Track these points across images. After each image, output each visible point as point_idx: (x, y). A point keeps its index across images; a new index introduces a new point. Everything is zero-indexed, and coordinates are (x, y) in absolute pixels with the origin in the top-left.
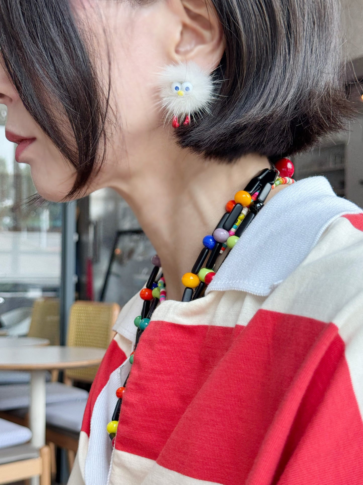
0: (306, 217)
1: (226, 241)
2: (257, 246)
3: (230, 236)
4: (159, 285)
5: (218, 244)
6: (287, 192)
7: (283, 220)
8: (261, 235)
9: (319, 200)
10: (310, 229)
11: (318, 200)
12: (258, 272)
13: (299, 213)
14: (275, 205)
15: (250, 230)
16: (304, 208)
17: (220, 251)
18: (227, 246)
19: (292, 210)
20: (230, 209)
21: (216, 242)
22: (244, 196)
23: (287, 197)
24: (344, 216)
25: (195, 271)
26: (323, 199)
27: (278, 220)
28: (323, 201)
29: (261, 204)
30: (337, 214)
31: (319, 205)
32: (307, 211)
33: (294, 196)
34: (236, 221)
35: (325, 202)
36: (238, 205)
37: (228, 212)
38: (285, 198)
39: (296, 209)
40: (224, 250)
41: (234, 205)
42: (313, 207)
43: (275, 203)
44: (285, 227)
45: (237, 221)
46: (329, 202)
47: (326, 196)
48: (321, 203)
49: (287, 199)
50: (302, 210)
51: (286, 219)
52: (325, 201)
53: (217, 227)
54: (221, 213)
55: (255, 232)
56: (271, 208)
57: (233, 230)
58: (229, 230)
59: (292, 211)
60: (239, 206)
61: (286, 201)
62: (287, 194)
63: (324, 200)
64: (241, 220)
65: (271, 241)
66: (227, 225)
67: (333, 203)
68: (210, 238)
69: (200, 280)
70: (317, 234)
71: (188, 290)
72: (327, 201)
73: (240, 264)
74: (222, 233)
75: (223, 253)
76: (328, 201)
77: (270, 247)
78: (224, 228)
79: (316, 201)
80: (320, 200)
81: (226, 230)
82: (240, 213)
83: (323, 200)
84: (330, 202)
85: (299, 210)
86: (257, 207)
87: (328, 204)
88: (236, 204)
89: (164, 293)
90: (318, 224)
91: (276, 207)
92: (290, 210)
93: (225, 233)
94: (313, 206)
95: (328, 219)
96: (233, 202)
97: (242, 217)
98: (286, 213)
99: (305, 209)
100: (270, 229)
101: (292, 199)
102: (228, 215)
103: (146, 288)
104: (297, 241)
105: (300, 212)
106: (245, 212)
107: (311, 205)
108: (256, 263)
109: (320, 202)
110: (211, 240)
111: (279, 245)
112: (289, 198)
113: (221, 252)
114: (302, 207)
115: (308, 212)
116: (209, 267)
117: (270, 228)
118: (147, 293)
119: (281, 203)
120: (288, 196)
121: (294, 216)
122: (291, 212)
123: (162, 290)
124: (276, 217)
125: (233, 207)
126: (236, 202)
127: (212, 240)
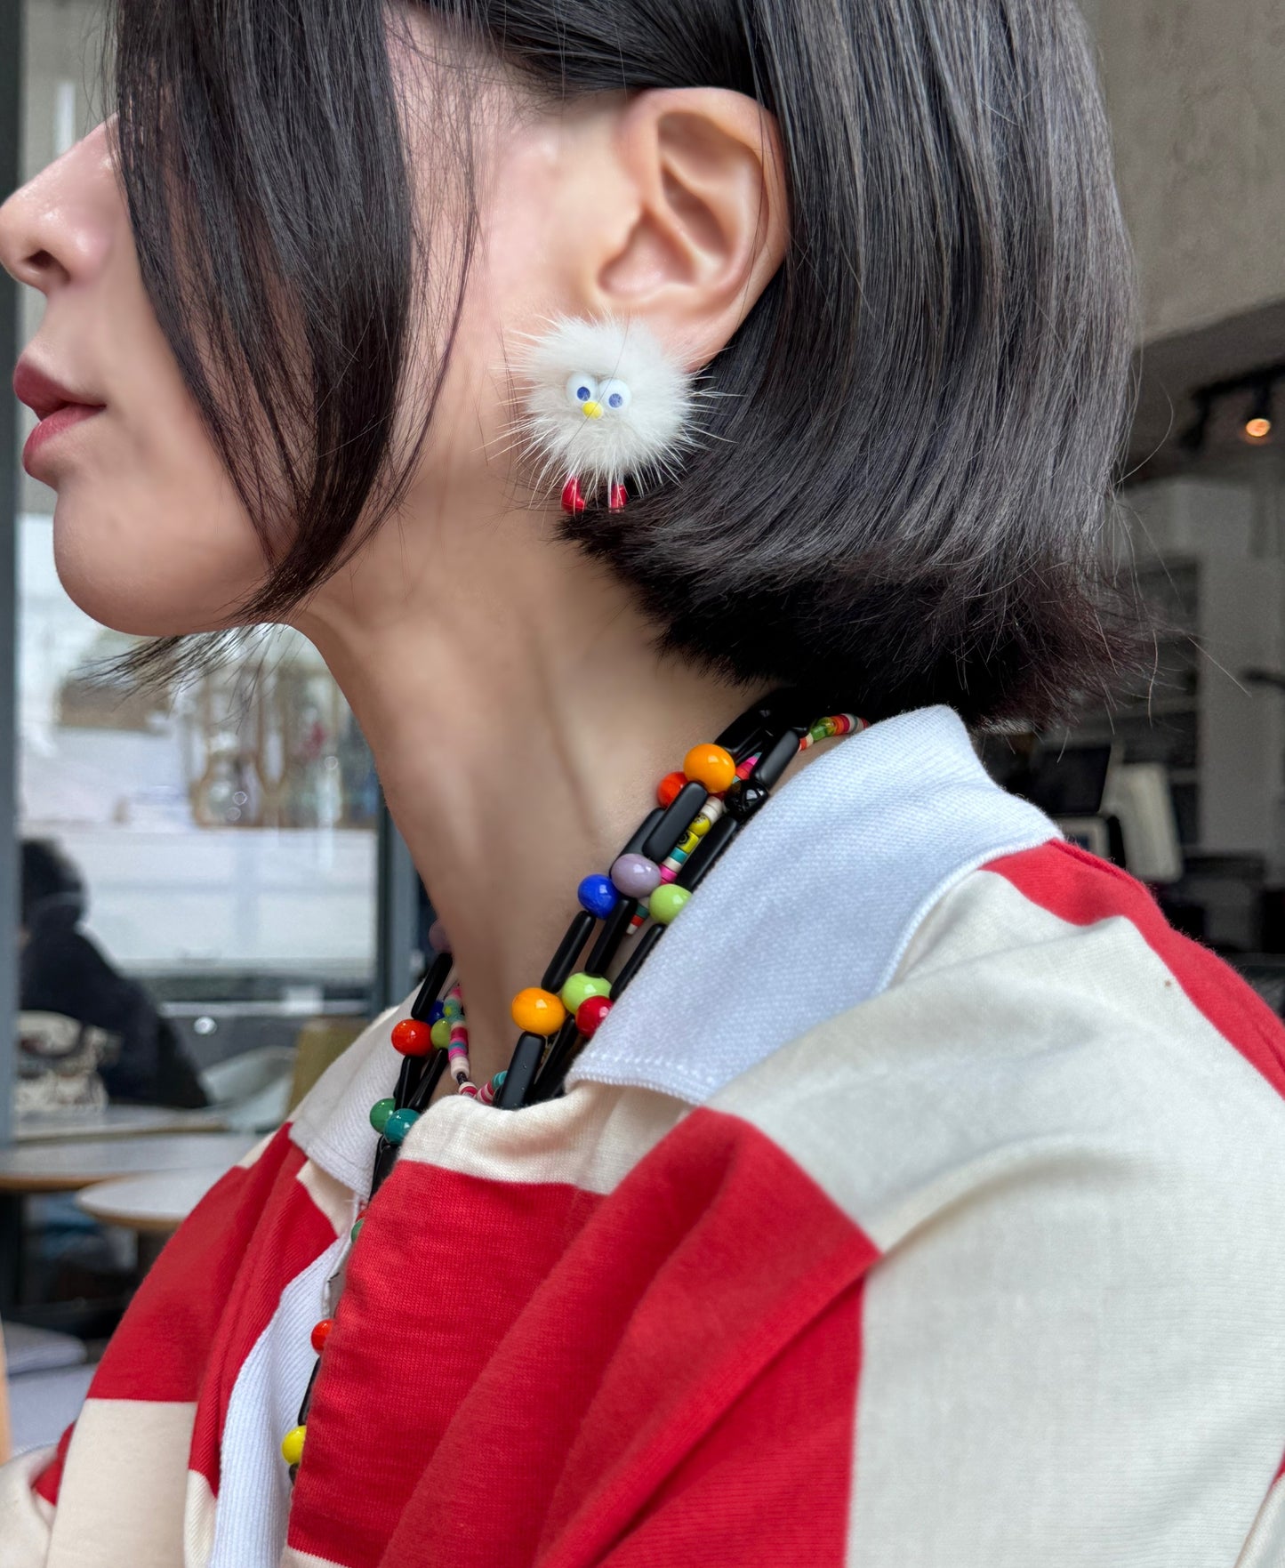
0: (877, 861)
1: (649, 895)
2: (726, 950)
3: (662, 883)
4: (448, 1010)
5: (626, 902)
6: (826, 773)
7: (807, 868)
8: (738, 914)
9: (922, 804)
10: (883, 907)
11: (920, 801)
12: (718, 1037)
13: (857, 848)
14: (788, 814)
15: (707, 892)
16: (873, 832)
17: (626, 926)
18: (648, 914)
19: (835, 836)
20: (667, 796)
21: (617, 893)
22: (713, 759)
23: (825, 787)
24: (992, 866)
25: (553, 983)
26: (935, 797)
27: (794, 868)
28: (934, 806)
29: (761, 793)
30: (969, 858)
31: (922, 818)
32: (882, 840)
33: (847, 787)
34: (682, 837)
35: (939, 810)
36: (694, 786)
37: (664, 804)
38: (821, 792)
39: (850, 834)
40: (639, 925)
41: (682, 786)
42: (900, 827)
43: (787, 808)
44: (811, 895)
45: (688, 837)
46: (953, 810)
47: (945, 786)
48: (927, 811)
49: (827, 795)
50: (866, 838)
51: (817, 864)
52: (940, 804)
53: (626, 850)
54: (641, 807)
55: (725, 901)
56: (775, 825)
57: (673, 864)
58: (659, 861)
59: (836, 839)
60: (695, 792)
61: (822, 803)
62: (826, 780)
63: (938, 801)
64: (699, 836)
65: (767, 937)
66: (657, 844)
67: (965, 814)
68: (603, 882)
69: (567, 1012)
70: (901, 926)
71: (529, 1038)
72: (945, 806)
73: (672, 1002)
74: (638, 869)
75: (636, 931)
76: (948, 806)
77: (762, 959)
78: (647, 853)
79: (911, 805)
80: (925, 802)
81: (652, 859)
82: (697, 814)
83: (935, 802)
84: (956, 810)
85: (859, 835)
86: (746, 800)
87: (948, 817)
88: (688, 783)
89: (463, 1034)
90: (909, 894)
91: (789, 823)
92: (831, 834)
93: (649, 869)
94: (901, 824)
95: (941, 878)
96: (681, 776)
97: (702, 825)
98: (819, 847)
99: (876, 834)
100: (766, 895)
101: (839, 795)
102: (661, 814)
103: (410, 1017)
104: (842, 946)
105: (862, 843)
106: (712, 810)
107: (895, 820)
108: (718, 1007)
109: (926, 808)
110: (603, 889)
111: (787, 954)
112: (830, 793)
113: (632, 928)
114: (867, 826)
115: (885, 844)
116: (596, 970)
117: (768, 892)
118: (413, 1033)
119: (806, 808)
120: (829, 785)
121: (840, 858)
122: (832, 842)
123: (456, 1024)
124: (788, 856)
125: (678, 792)
126: (689, 776)
127: (607, 889)
